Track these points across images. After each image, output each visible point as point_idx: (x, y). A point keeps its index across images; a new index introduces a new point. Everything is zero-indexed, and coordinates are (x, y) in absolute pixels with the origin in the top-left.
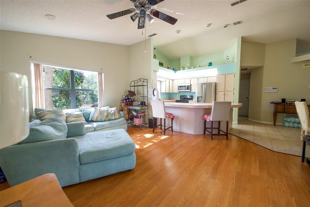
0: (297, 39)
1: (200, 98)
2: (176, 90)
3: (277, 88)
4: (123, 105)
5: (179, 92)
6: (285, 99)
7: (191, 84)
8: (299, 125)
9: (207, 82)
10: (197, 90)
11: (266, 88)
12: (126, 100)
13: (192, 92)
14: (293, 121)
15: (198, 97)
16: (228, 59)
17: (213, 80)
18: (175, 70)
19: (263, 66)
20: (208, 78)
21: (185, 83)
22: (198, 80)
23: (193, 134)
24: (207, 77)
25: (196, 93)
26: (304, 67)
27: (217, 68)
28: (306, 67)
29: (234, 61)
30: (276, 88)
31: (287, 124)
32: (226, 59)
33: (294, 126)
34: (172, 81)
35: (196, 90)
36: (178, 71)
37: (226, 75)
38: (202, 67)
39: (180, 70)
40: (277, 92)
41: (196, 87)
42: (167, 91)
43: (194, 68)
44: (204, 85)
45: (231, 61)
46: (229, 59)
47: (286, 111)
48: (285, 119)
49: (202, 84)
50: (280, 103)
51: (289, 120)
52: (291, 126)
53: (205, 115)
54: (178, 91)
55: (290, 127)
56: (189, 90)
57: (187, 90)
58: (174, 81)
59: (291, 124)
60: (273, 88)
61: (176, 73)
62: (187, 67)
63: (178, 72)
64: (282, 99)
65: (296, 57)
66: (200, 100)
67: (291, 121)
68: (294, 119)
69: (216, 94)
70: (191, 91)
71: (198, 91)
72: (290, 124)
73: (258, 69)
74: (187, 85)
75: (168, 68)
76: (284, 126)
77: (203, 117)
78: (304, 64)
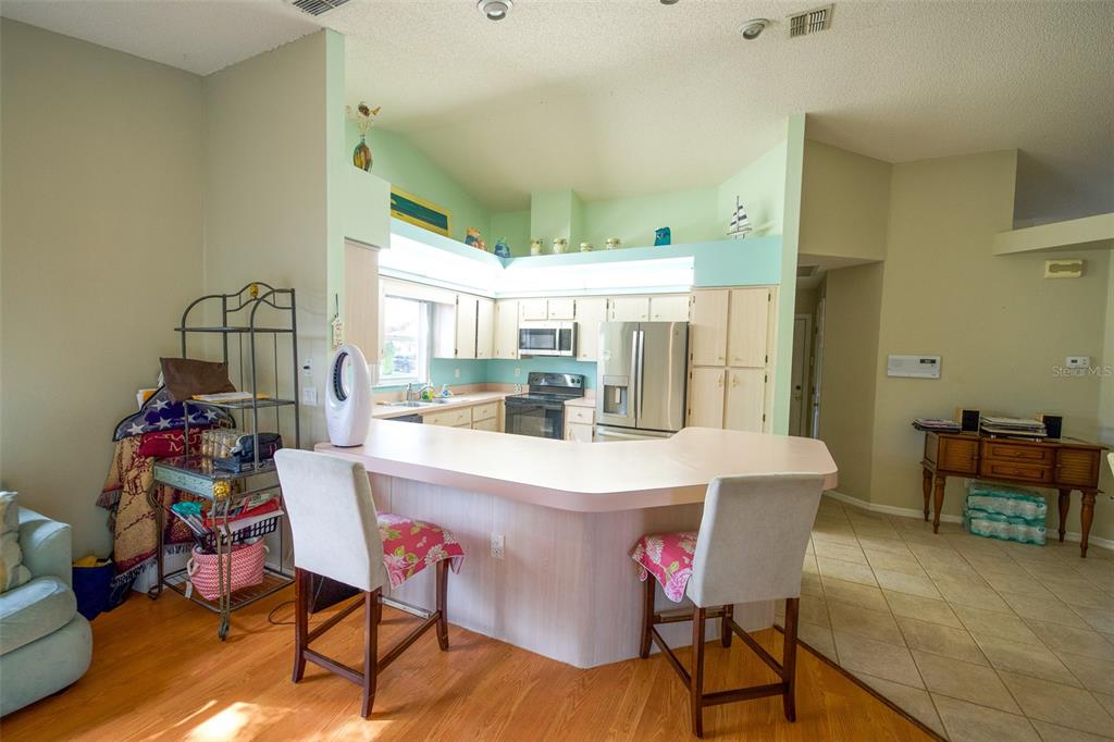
0: (1019, 150)
1: (618, 390)
2: (509, 350)
3: (938, 359)
4: (129, 448)
5: (523, 356)
6: (977, 413)
7: (576, 325)
8: (1033, 529)
9: (646, 320)
10: (605, 353)
11: (891, 357)
12: (153, 417)
13: (580, 359)
14: (1010, 513)
15: (606, 388)
16: (740, 219)
17: (675, 311)
18: (504, 251)
19: (883, 262)
20: (654, 300)
21: (551, 317)
22: (611, 305)
23: (577, 664)
24: (650, 296)
25: (601, 370)
26: (1048, 274)
27: (691, 260)
28: (1055, 274)
29: (767, 230)
30: (933, 362)
31: (985, 523)
32: (735, 219)
33: (1014, 536)
34: (491, 303)
35: (598, 352)
36: (518, 259)
37: (735, 292)
38: (629, 246)
39: (528, 254)
40: (937, 376)
41: (602, 340)
42: (467, 353)
43: (591, 248)
44: (635, 333)
45: (754, 230)
46: (745, 217)
47: (985, 470)
48: (974, 501)
49: (630, 328)
50: (956, 431)
51: (992, 504)
52: (1003, 535)
53: (649, 543)
54: (521, 351)
55: (996, 537)
56: (570, 353)
57: (560, 349)
58: (500, 304)
59: (1000, 527)
60: (923, 361)
61: (508, 268)
62: (562, 243)
63: (519, 264)
64: (965, 413)
65: (1014, 229)
66: (618, 401)
67: (998, 510)
68: (1011, 503)
69: (686, 376)
70: (575, 354)
71: (608, 357)
72: (995, 524)
73: (862, 272)
74: (557, 326)
75: (470, 240)
76: (972, 533)
77: (637, 557)
78: (1048, 263)
